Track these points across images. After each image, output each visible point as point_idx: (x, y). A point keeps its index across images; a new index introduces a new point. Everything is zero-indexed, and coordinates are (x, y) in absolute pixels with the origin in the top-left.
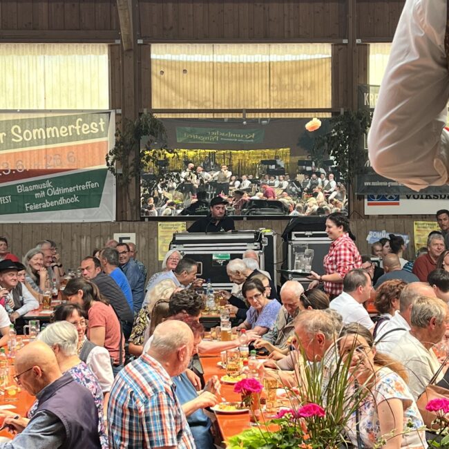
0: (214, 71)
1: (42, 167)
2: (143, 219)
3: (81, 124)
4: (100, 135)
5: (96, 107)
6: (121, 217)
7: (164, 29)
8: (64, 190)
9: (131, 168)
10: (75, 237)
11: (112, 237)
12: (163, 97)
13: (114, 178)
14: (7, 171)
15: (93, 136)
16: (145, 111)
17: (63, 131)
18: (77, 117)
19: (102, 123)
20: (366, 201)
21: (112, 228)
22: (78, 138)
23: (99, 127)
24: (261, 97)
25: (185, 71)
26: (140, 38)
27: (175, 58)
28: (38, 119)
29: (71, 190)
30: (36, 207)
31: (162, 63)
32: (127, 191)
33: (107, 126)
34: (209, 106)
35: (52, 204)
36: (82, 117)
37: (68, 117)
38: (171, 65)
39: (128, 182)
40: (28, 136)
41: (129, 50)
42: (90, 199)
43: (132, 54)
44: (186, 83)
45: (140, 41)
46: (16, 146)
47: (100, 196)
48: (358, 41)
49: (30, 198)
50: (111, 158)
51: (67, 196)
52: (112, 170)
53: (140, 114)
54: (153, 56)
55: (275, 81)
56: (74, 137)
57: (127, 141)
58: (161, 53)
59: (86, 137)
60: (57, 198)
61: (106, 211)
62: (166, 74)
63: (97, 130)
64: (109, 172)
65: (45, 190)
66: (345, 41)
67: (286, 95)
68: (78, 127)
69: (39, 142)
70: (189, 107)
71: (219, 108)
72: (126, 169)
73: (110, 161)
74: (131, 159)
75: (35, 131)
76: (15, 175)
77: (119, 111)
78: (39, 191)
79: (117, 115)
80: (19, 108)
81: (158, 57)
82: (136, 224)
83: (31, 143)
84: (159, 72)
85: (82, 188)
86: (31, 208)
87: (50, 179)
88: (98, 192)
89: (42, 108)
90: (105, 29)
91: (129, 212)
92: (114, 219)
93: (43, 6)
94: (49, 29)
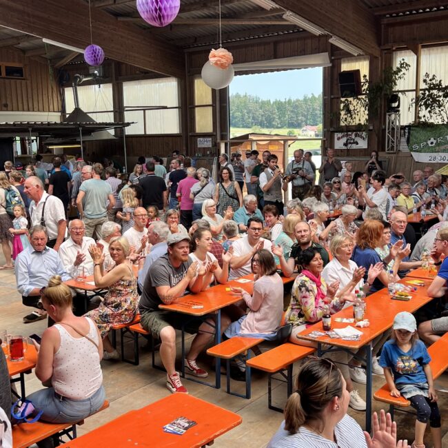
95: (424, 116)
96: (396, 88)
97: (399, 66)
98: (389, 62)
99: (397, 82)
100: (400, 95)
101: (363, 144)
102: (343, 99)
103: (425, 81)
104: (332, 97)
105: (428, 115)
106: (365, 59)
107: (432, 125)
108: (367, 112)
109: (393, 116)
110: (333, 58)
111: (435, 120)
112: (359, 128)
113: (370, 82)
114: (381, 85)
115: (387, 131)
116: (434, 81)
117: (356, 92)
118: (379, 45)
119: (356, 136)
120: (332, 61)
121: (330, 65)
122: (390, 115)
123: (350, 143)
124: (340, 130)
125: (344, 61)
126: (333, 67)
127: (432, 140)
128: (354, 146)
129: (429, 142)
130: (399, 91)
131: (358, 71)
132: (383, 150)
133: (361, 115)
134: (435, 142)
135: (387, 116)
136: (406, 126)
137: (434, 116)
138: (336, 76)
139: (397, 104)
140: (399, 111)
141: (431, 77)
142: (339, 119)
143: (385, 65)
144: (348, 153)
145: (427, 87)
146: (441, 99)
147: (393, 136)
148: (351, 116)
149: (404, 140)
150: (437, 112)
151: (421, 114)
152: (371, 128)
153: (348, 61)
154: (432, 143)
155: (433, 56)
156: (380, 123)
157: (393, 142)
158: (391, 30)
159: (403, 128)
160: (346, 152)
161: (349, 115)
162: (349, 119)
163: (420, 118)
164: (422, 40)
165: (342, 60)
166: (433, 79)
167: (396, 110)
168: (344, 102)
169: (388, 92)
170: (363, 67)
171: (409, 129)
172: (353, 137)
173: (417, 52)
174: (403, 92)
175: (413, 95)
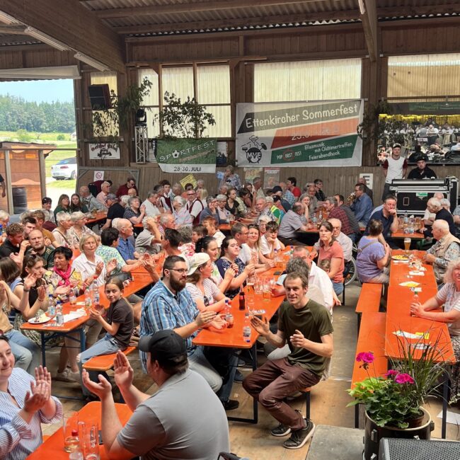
0: (428, 72)
1: (320, 134)
2: (378, 165)
3: (343, 108)
4: (354, 114)
5: (352, 97)
6: (364, 163)
7: (397, 46)
8: (332, 148)
9: (372, 135)
10: (337, 175)
11: (358, 176)
12: (395, 90)
13: (362, 141)
14: (299, 137)
15: (350, 115)
16: (383, 99)
17: (332, 113)
18: (341, 104)
19: (356, 107)
21: (359, 170)
22: (341, 116)
23: (354, 109)
25: (409, 73)
26: (381, 53)
27: (403, 64)
28: (318, 106)
29: (335, 148)
30: (315, 158)
31: (395, 67)
32: (369, 149)
33: (358, 109)
34: (424, 94)
35: (324, 156)
36: (344, 103)
37: (334, 105)
38: (400, 69)
39: (369, 143)
40: (312, 116)
41: (374, 61)
42: (346, 153)
43: (376, 64)
44: (410, 80)
45: (381, 55)
46: (305, 122)
47: (353, 151)
49: (312, 152)
50: (360, 128)
51: (333, 151)
52: (360, 136)
53: (380, 101)
54: (389, 64)
56: (339, 116)
57: (371, 118)
58: (394, 62)
59: (346, 116)
60: (327, 152)
61: (356, 160)
62: (397, 75)
63: (352, 111)
64: (359, 137)
65: (321, 148)
68: (341, 110)
69: (318, 119)
70: (410, 95)
71: (430, 95)
72: (369, 135)
73: (359, 131)
74: (372, 129)
75: (316, 113)
76: (304, 139)
77: (367, 99)
78: (317, 148)
79: (365, 101)
80: (307, 99)
81: (393, 64)
82: (374, 168)
83: (314, 120)
84: (392, 75)
85: (342, 146)
86: (312, 158)
87: (324, 142)
88: (352, 149)
89: (321, 99)
90: (361, 49)
91: (369, 161)
92: (360, 165)
93: (323, 37)
94: (327, 51)
95: (168, 131)
96: (142, 104)
97: (143, 83)
98: (135, 79)
99: (143, 98)
100: (146, 110)
101: (116, 155)
102: (94, 112)
103: (166, 99)
104: (84, 108)
105: (171, 129)
106: (113, 75)
107: (175, 139)
108: (117, 125)
109: (141, 130)
110: (82, 71)
111: (177, 134)
112: (111, 140)
113: (119, 96)
114: (128, 100)
115: (136, 144)
116: (174, 99)
117: (106, 105)
118: (125, 62)
119: (109, 147)
120: (81, 74)
121: (80, 78)
122: (138, 129)
123: (104, 154)
124: (94, 141)
125: (94, 76)
126: (82, 80)
127: (176, 152)
128: (108, 157)
129: (174, 154)
130: (145, 107)
131: (106, 86)
132: (134, 161)
133: (113, 129)
134: (178, 154)
135: (136, 130)
136: (153, 139)
137: (176, 130)
138: (86, 89)
139: (144, 118)
140: (146, 125)
141: (171, 96)
142: (92, 131)
143: (131, 81)
144: (102, 164)
145: (168, 104)
146: (181, 115)
147: (142, 149)
148: (103, 128)
149: (152, 152)
150: (179, 127)
151: (165, 129)
152: (122, 140)
153: (98, 75)
154: (176, 155)
155: (172, 75)
156: (130, 135)
157: (142, 154)
158: (134, 48)
159: (151, 141)
160: (100, 162)
161: (101, 127)
162: (101, 131)
163: (164, 132)
164: (163, 60)
165: (92, 73)
166: (173, 97)
167: (144, 124)
168: (95, 115)
169: (134, 107)
170: (112, 82)
171: (156, 142)
172: (106, 148)
173: (158, 72)
174: (149, 107)
175: (156, 111)
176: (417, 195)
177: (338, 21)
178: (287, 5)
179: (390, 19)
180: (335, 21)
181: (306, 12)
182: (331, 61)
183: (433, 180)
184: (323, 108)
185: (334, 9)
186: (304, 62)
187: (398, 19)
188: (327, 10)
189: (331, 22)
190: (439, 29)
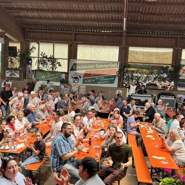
0: (143, 54)
1: (102, 74)
3: (111, 64)
4: (115, 67)
5: (115, 61)
6: (119, 86)
7: (132, 43)
8: (107, 79)
9: (122, 75)
10: (108, 90)
11: (116, 91)
12: (131, 59)
13: (118, 77)
14: (94, 74)
15: (114, 67)
16: (126, 63)
17: (107, 66)
18: (111, 63)
19: (116, 64)
20: (178, 87)
21: (116, 89)
22: (110, 68)
23: (115, 65)
24: (154, 61)
25: (136, 53)
27: (134, 50)
28: (102, 63)
29: (108, 79)
30: (100, 83)
31: (131, 51)
32: (120, 81)
33: (117, 65)
34: (142, 62)
35: (103, 82)
36: (112, 63)
37: (108, 63)
38: (133, 52)
39: (121, 78)
41: (124, 48)
42: (112, 82)
43: (124, 49)
44: (137, 56)
45: (127, 46)
46: (97, 69)
47: (114, 81)
48: (180, 48)
49: (99, 80)
50: (118, 73)
51: (107, 81)
52: (117, 75)
53: (125, 63)
54: (129, 49)
55: (158, 57)
56: (110, 67)
57: (122, 69)
58: (131, 49)
59: (112, 68)
60: (105, 81)
61: (115, 85)
62: (132, 54)
66: (176, 48)
67: (160, 60)
68: (110, 65)
69: (102, 68)
70: (137, 62)
71: (144, 62)
72: (121, 76)
74: (122, 73)
75: (101, 66)
76: (96, 75)
77: (120, 62)
78: (101, 79)
80: (98, 60)
81: (131, 50)
82: (122, 88)
83: (100, 68)
84: (130, 53)
85: (110, 79)
86: (99, 83)
87: (103, 77)
88: (114, 80)
89: (103, 60)
90: (119, 43)
91: (120, 85)
92: (117, 87)
93: (105, 37)
94: (106, 42)
95: (41, 67)
96: (31, 56)
97: (32, 48)
99: (31, 53)
100: (32, 58)
101: (17, 76)
102: (10, 57)
103: (41, 55)
104: (5, 56)
105: (42, 67)
106: (19, 43)
107: (43, 71)
108: (19, 63)
109: (29, 66)
110: (6, 40)
111: (45, 69)
112: (16, 69)
113: (21, 52)
114: (25, 54)
115: (27, 72)
116: (44, 55)
117: (15, 55)
118: (24, 38)
119: (15, 72)
120: (5, 42)
121: (4, 43)
122: (28, 66)
123: (12, 75)
124: (8, 69)
125: (10, 43)
126: (5, 44)
127: (44, 76)
128: (14, 76)
129: (43, 77)
130: (32, 57)
131: (16, 47)
132: (26, 79)
133: (17, 65)
134: (45, 77)
135: (27, 66)
136: (34, 70)
137: (44, 67)
138: (7, 48)
139: (31, 62)
140: (32, 64)
141: (43, 54)
142: (8, 65)
143: (27, 46)
144: (11, 79)
145: (42, 57)
146: (47, 62)
147: (29, 74)
148: (13, 64)
149: (33, 75)
150: (46, 66)
151: (40, 66)
152: (21, 70)
153: (12, 43)
154: (44, 77)
155: (44, 46)
156: (24, 68)
157: (29, 76)
158: (29, 33)
159: (33, 71)
160: (10, 78)
161: (12, 64)
162: (12, 65)
163: (39, 68)
164: (40, 39)
165: (9, 42)
166: (44, 54)
167: (31, 64)
168: (10, 59)
169: (28, 57)
170: (18, 46)
171: (35, 72)
172: (14, 72)
173: (38, 44)
174: (33, 57)
175: (37, 59)
176: (141, 100)
177: (111, 31)
178: (93, 24)
179: (130, 33)
180: (110, 31)
181: (99, 27)
182: (108, 46)
183: (147, 95)
184: (104, 64)
185: (110, 27)
186: (97, 46)
187: (133, 33)
188: (107, 27)
189: (108, 31)
190: (148, 38)
